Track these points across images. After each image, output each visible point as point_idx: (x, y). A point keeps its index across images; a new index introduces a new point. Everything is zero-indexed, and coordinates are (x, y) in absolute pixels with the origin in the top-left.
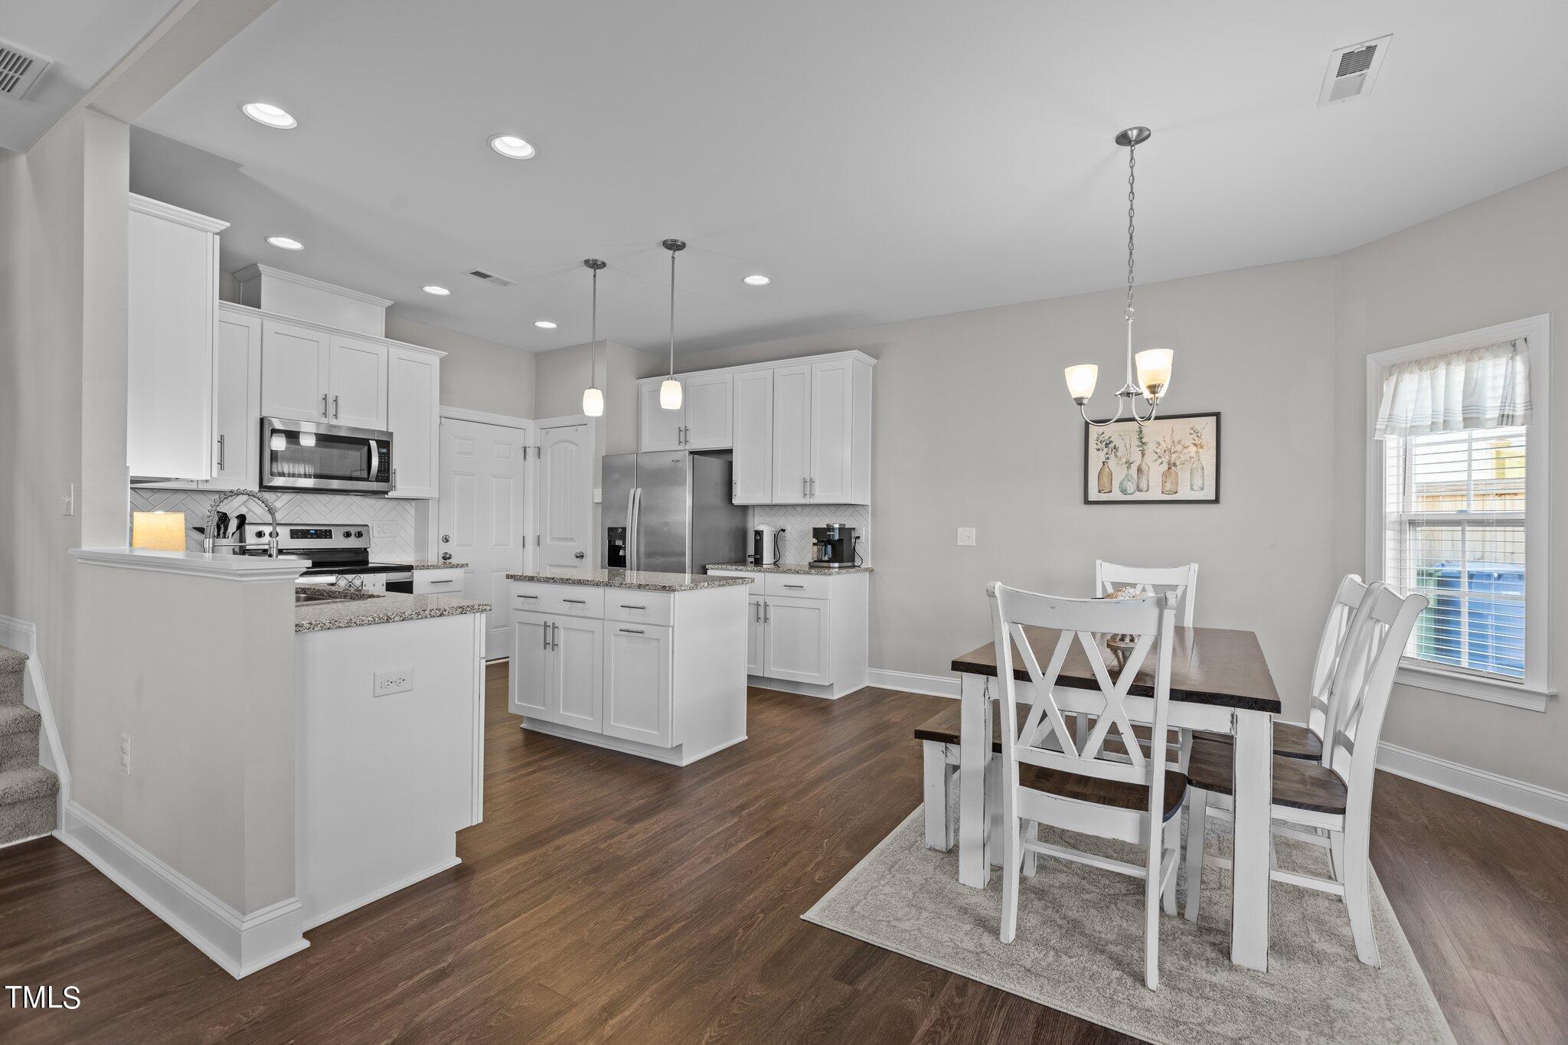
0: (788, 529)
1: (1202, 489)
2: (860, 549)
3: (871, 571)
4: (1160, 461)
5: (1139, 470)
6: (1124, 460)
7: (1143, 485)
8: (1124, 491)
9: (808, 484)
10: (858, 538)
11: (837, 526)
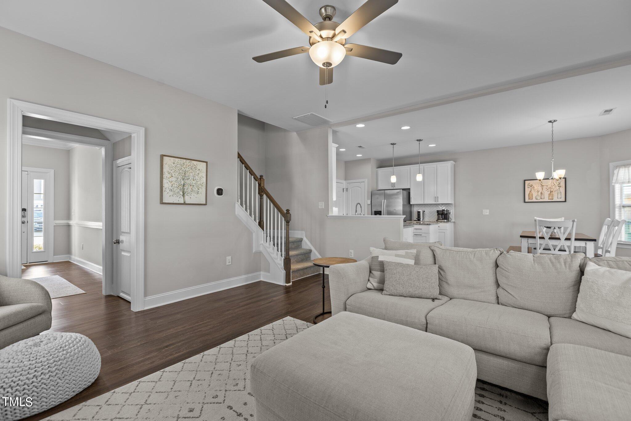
0: (426, 211)
1: (561, 198)
2: (450, 216)
3: (454, 222)
4: (548, 191)
5: (541, 193)
6: (536, 190)
7: (543, 197)
8: (537, 199)
9: (436, 198)
10: (450, 213)
11: (446, 210)
